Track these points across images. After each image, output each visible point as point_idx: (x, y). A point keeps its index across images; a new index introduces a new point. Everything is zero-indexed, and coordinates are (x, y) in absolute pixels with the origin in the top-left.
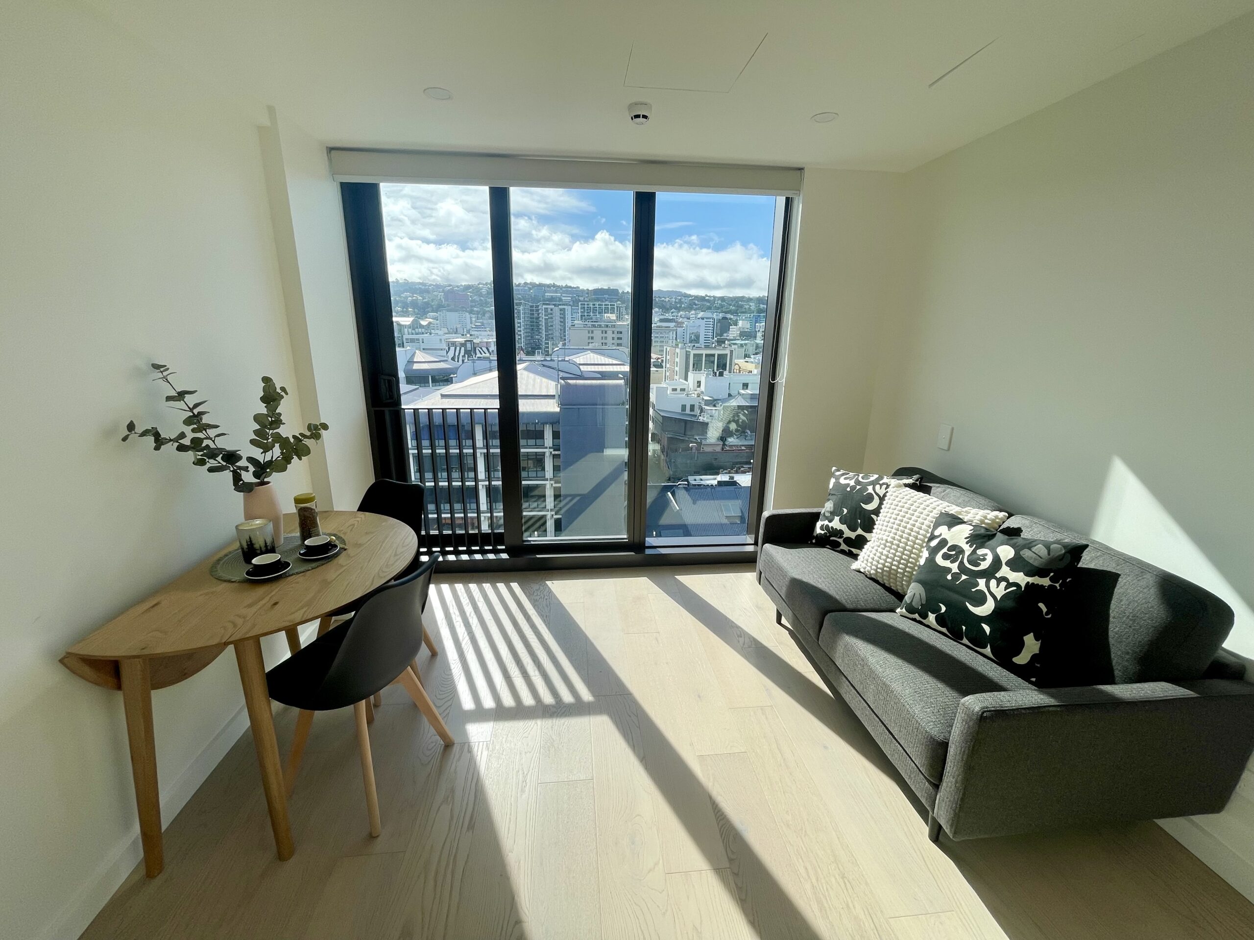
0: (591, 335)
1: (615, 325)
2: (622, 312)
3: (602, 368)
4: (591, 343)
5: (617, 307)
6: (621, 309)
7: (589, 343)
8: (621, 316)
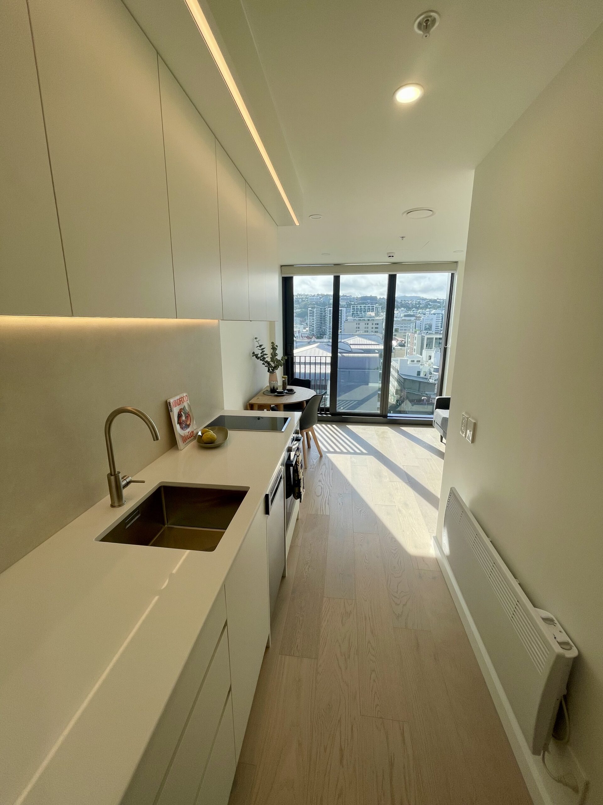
0: (358, 326)
1: (374, 319)
2: (379, 311)
3: (365, 347)
4: (358, 331)
5: (376, 307)
6: (378, 309)
7: (356, 331)
8: (378, 314)
